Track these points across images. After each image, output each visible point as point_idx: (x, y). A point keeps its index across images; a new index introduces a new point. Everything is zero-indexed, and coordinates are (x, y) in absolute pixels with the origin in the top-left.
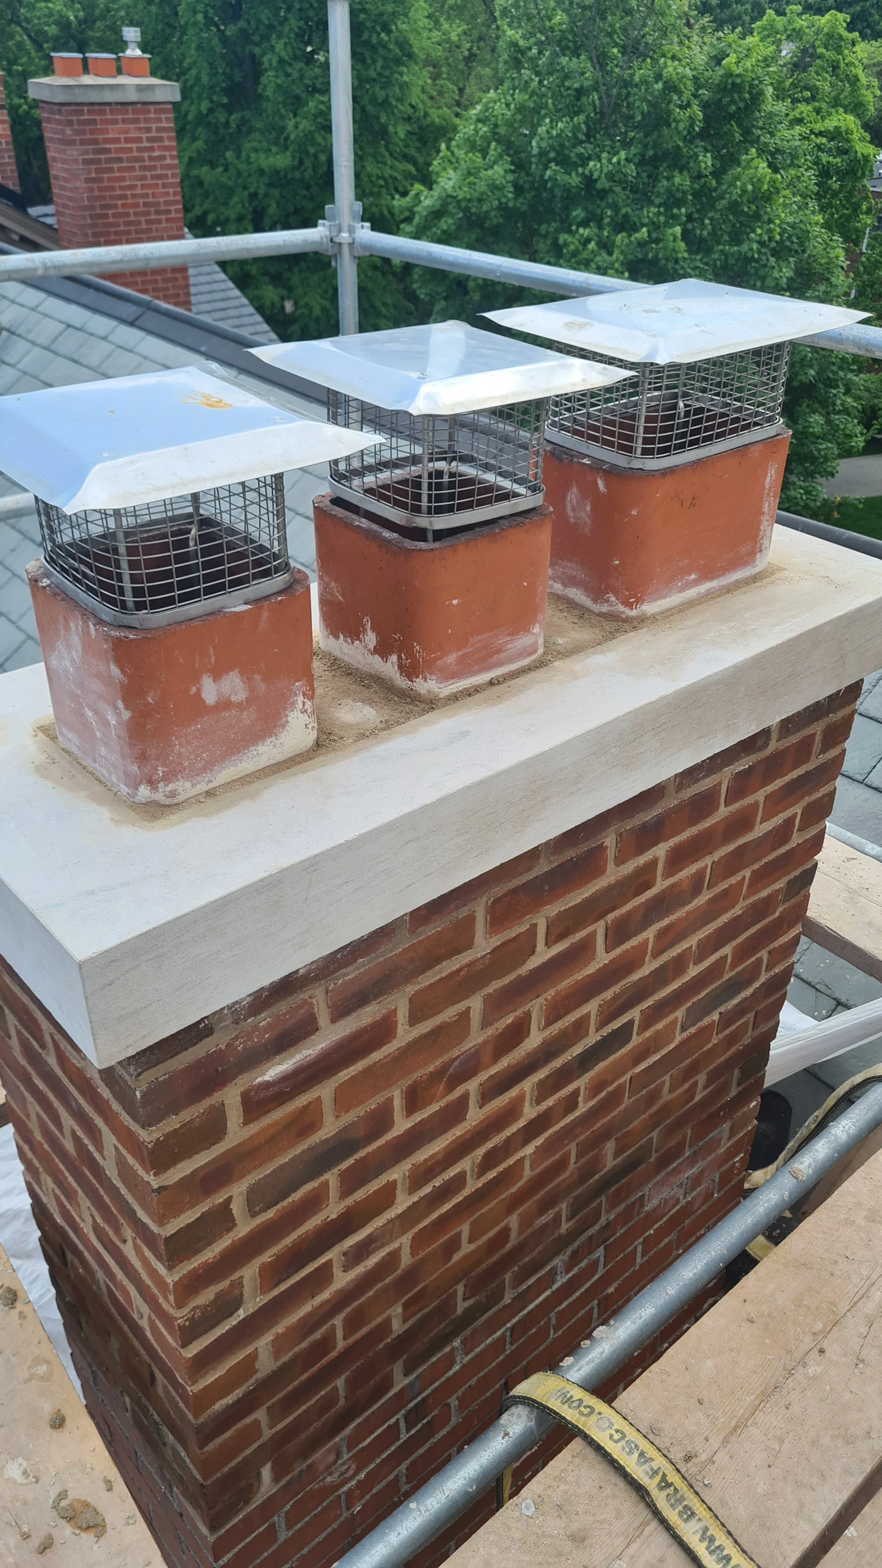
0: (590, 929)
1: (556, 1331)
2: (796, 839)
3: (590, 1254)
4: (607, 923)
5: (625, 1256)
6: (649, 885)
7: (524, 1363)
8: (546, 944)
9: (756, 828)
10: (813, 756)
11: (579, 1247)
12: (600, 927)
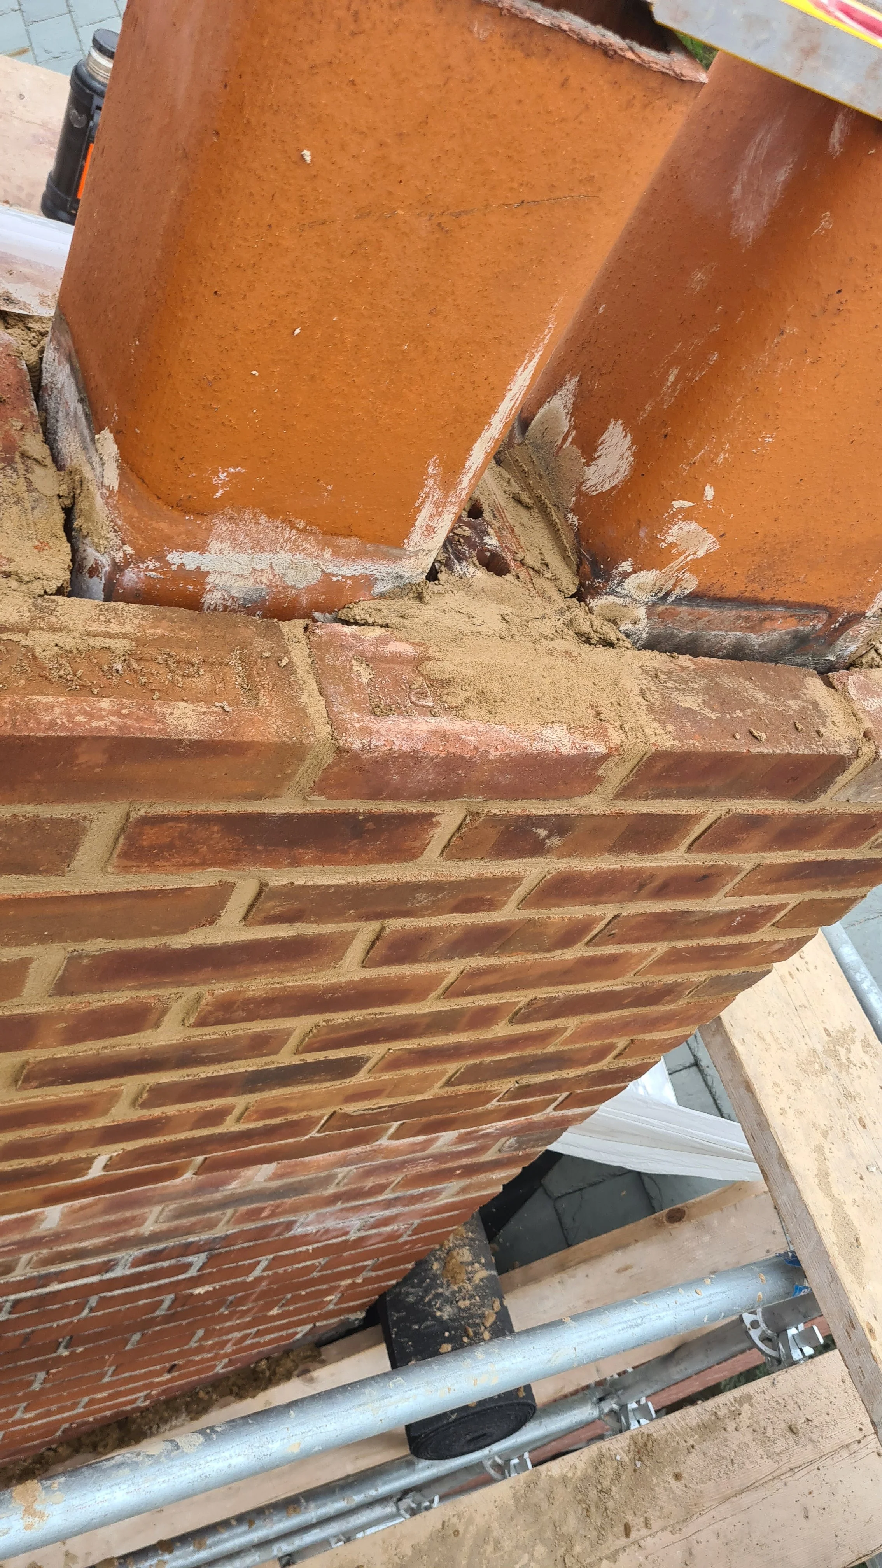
0: (347, 926)
1: (92, 1310)
2: (765, 934)
3: (182, 1256)
4: (383, 929)
5: (237, 1267)
6: (491, 905)
7: (28, 1330)
8: (245, 918)
9: (715, 899)
10: (867, 844)
11: (166, 1248)
12: (367, 930)
